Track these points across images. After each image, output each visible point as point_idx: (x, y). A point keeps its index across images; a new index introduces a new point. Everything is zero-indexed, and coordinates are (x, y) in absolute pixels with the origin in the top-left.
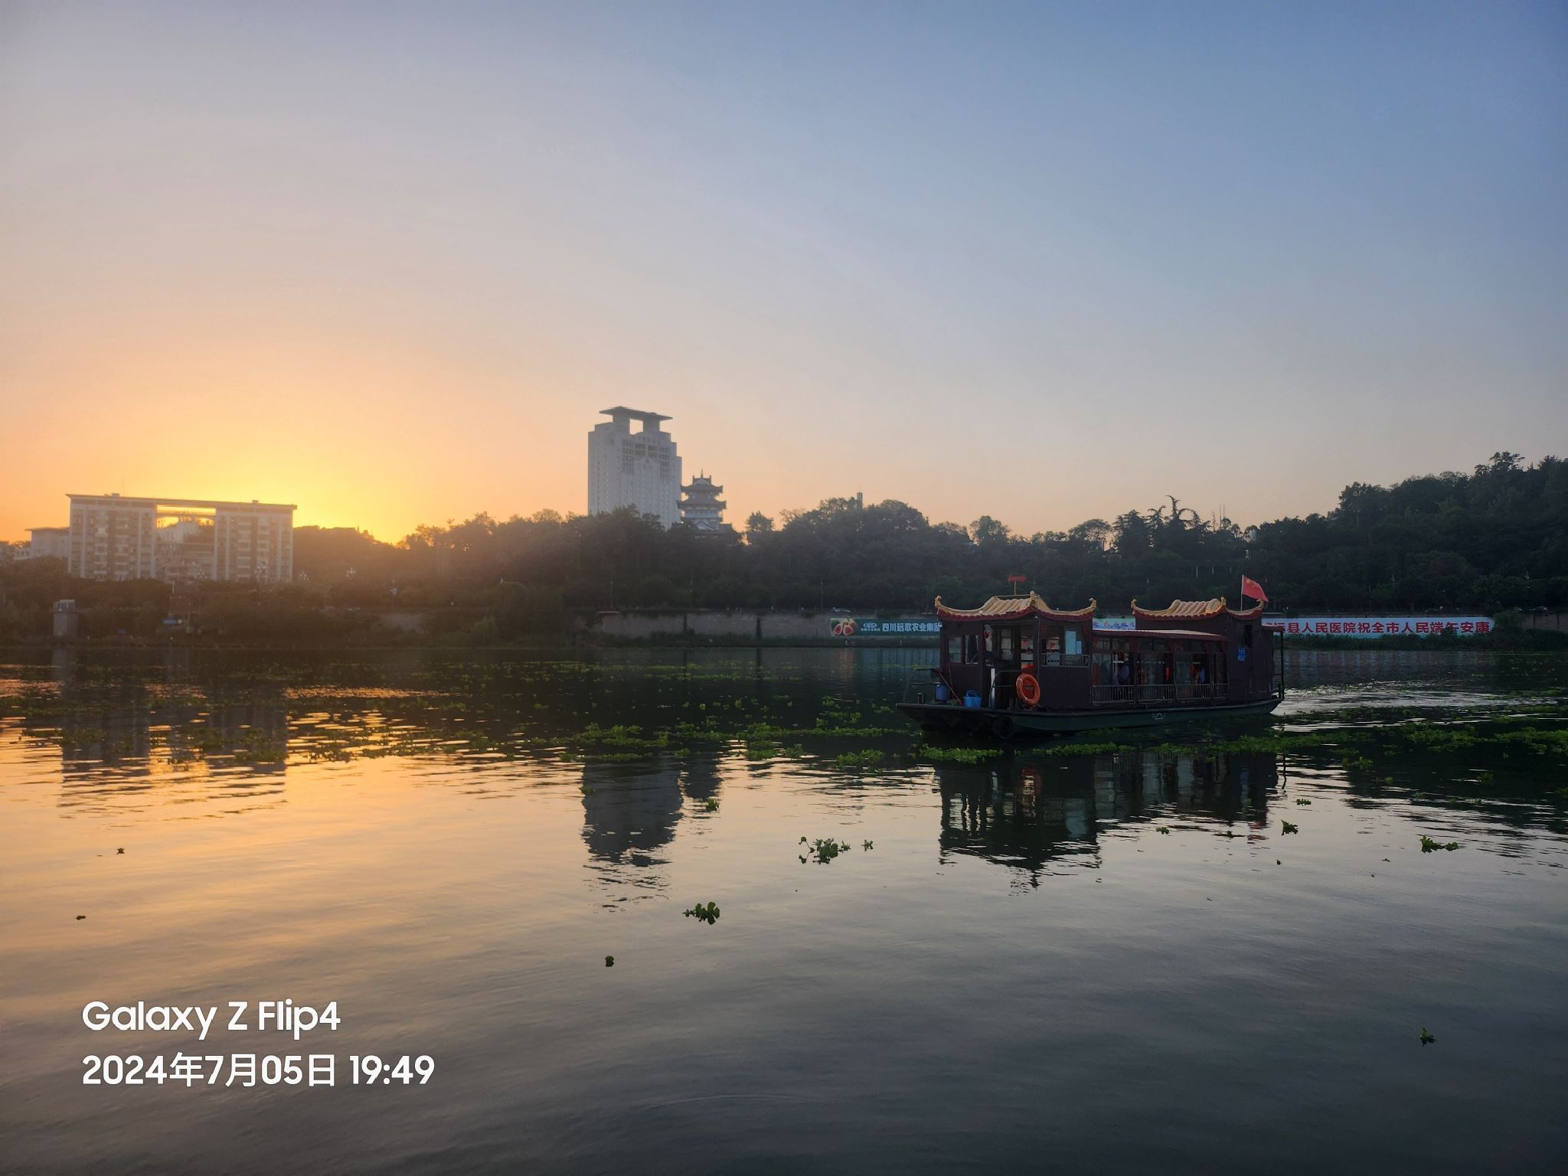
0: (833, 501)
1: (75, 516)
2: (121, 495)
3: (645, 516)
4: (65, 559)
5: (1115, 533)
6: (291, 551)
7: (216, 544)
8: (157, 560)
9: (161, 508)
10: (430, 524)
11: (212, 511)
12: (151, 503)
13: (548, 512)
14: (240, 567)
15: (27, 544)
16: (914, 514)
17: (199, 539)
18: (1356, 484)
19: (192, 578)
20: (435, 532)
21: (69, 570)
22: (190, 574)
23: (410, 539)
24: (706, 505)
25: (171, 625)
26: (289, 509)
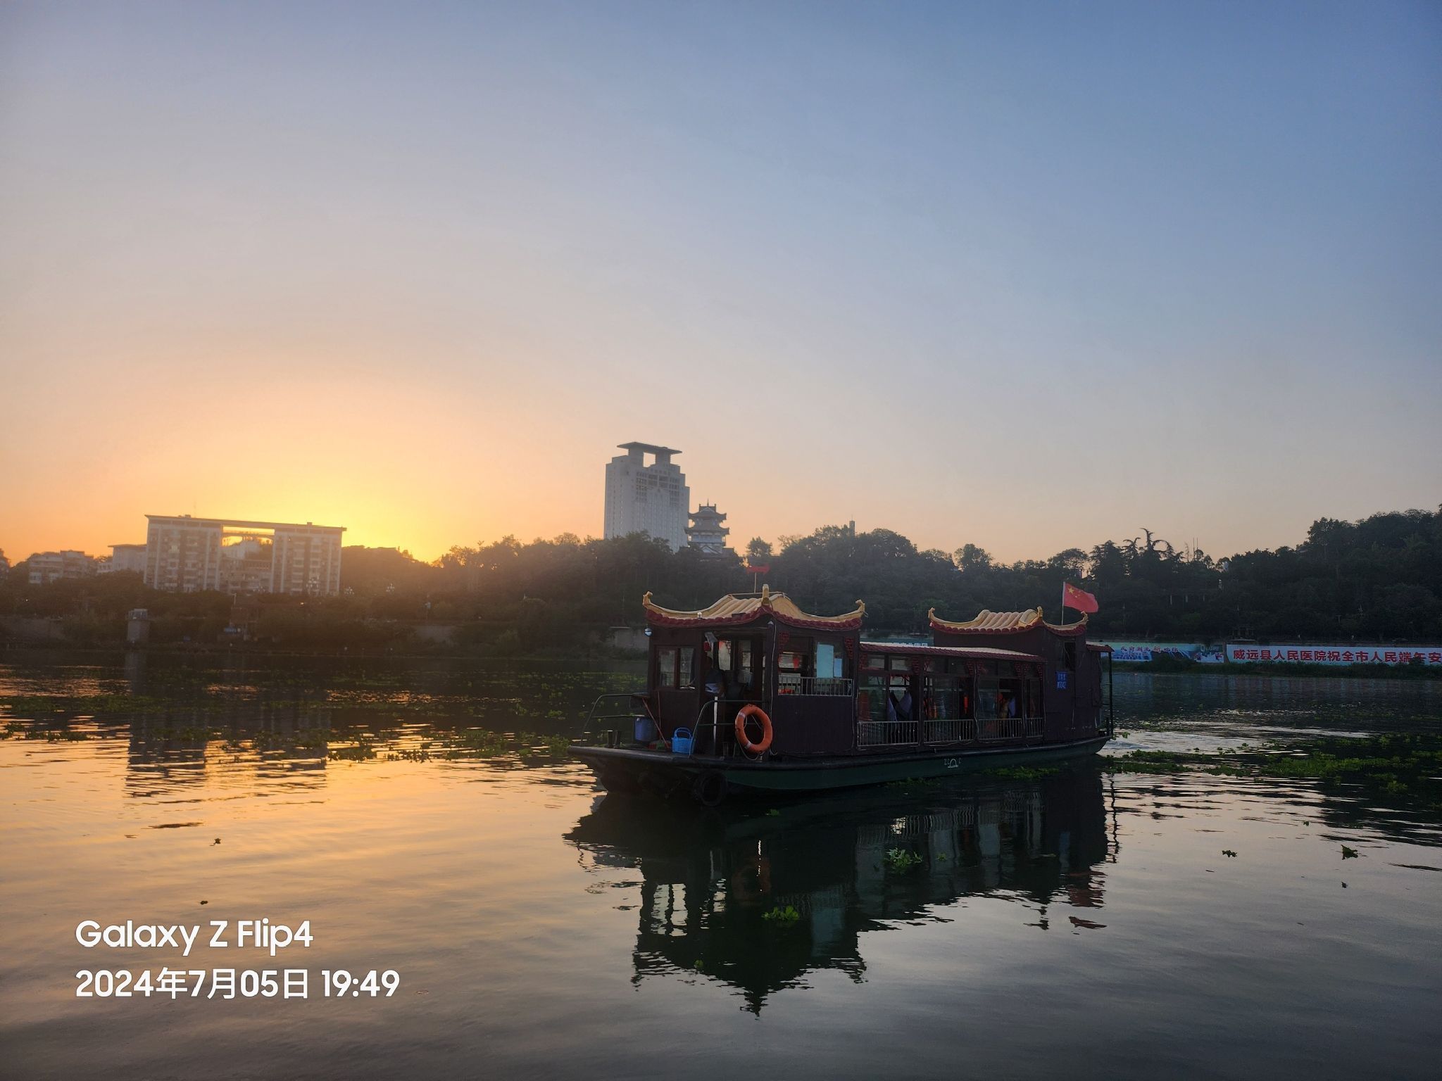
0: (828, 529)
1: (152, 534)
2: (192, 516)
3: (656, 540)
4: (142, 573)
5: (1093, 562)
6: (339, 568)
7: (274, 561)
8: (221, 574)
9: (226, 529)
10: (462, 545)
11: (272, 532)
12: (218, 524)
13: (568, 535)
14: (294, 581)
15: (109, 559)
16: (903, 541)
17: (259, 556)
18: (1324, 519)
19: (251, 591)
20: (467, 553)
21: (145, 582)
22: (250, 587)
23: (445, 559)
24: (710, 531)
25: (231, 633)
26: (338, 531)
